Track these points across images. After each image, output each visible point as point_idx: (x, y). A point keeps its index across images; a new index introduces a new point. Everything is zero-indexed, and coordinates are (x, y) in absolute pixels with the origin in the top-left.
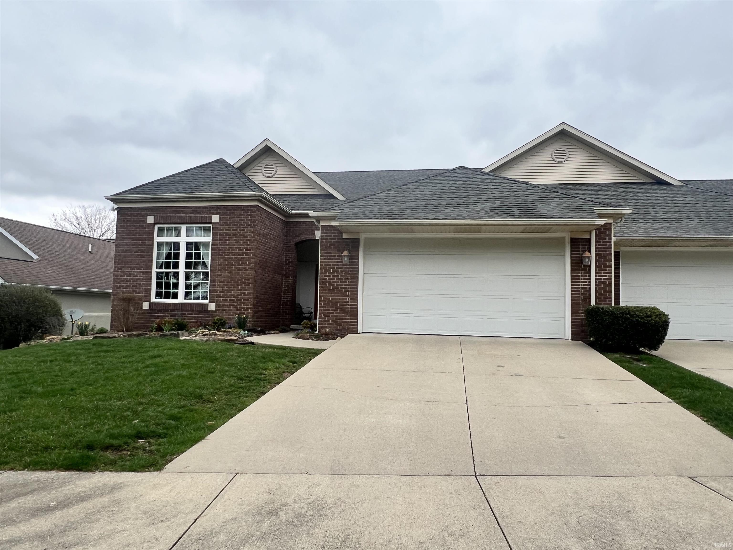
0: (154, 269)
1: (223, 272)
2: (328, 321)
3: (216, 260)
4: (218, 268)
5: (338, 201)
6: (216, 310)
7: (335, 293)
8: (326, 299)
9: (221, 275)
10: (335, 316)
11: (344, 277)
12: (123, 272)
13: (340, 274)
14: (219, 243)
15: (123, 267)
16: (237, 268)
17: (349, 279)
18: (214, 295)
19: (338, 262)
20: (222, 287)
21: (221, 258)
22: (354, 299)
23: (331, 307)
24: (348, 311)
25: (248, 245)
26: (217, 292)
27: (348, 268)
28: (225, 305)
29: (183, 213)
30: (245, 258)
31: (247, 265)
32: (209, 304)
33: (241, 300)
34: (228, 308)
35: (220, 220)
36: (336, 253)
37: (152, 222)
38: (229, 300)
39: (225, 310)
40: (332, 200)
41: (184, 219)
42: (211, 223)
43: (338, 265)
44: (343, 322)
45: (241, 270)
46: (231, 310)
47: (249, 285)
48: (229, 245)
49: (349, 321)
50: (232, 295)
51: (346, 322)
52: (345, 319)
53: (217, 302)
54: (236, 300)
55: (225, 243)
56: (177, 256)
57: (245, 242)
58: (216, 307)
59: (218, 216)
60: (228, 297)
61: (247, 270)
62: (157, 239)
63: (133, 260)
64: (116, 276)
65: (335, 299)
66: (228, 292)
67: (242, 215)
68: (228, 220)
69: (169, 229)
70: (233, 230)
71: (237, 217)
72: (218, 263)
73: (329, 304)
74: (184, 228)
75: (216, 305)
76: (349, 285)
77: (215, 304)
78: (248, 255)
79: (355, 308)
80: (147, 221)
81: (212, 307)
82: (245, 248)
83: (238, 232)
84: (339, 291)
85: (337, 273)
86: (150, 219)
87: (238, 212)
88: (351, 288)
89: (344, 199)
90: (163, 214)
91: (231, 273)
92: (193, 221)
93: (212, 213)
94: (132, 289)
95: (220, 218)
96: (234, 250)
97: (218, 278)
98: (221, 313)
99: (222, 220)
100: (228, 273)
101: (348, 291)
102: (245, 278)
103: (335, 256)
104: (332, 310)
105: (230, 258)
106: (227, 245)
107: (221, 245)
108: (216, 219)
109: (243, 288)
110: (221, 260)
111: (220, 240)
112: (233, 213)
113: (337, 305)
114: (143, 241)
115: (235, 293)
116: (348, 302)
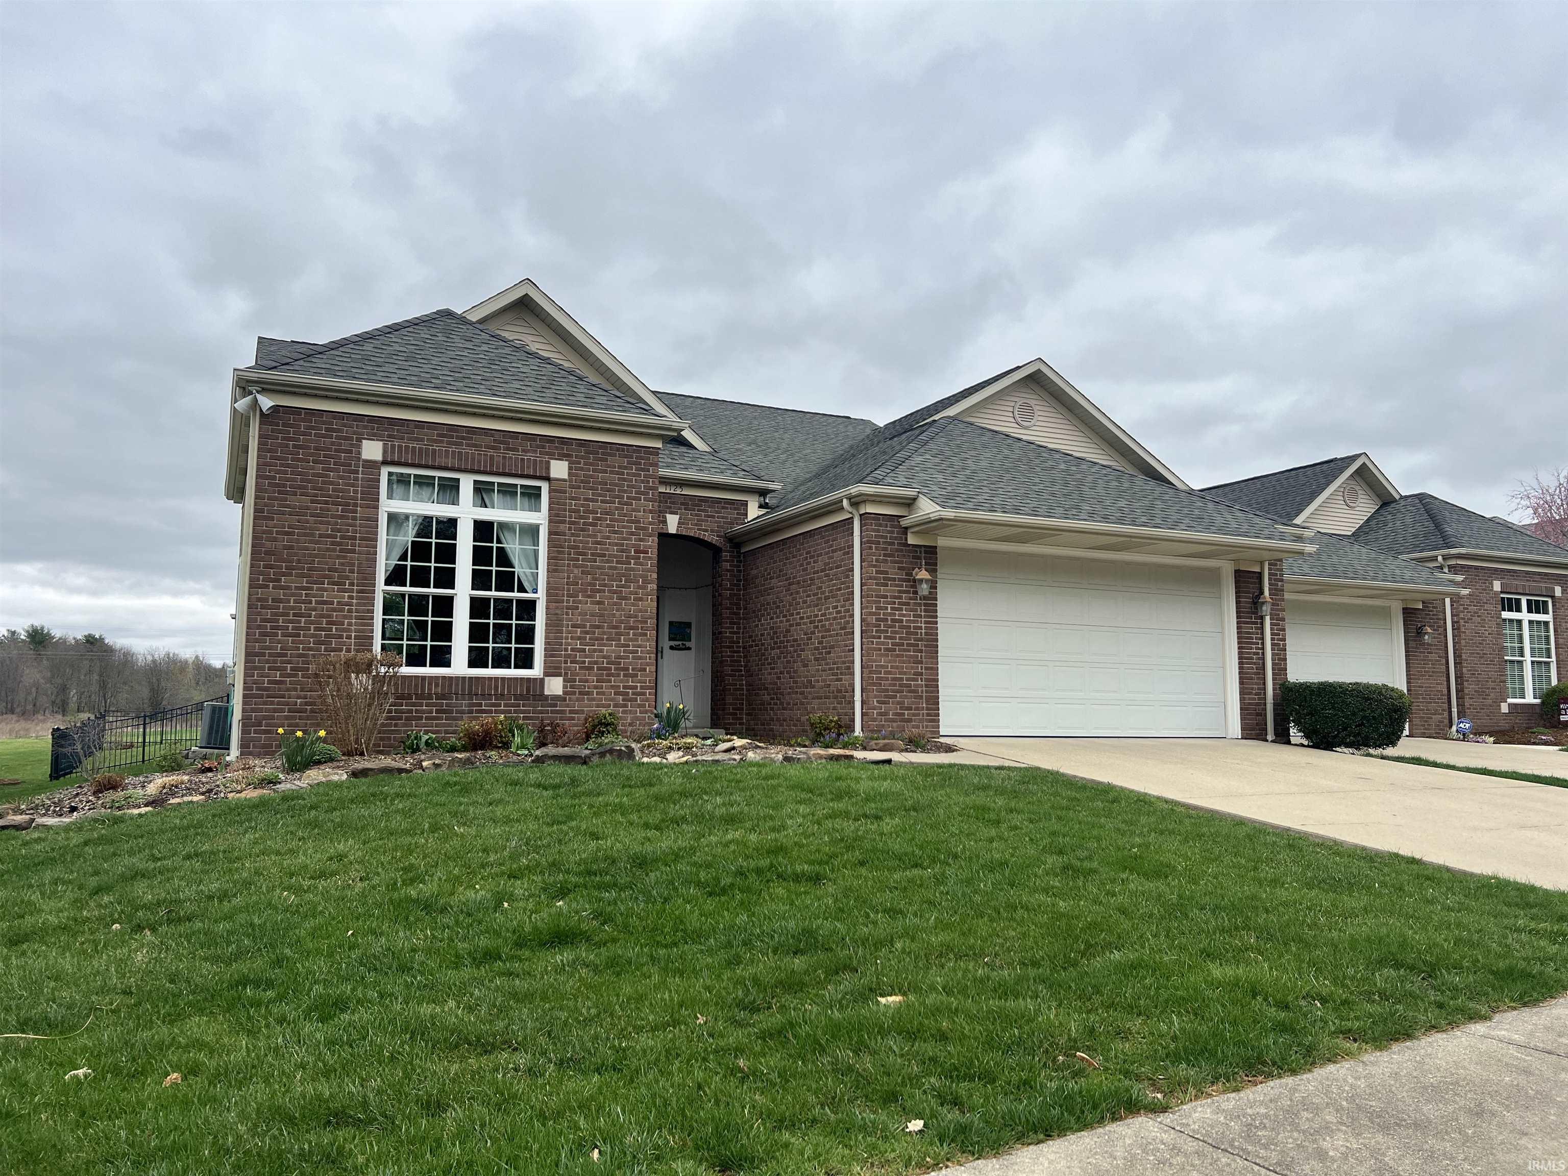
0: (381, 586)
1: (580, 602)
2: (885, 714)
3: (563, 571)
4: (569, 590)
5: (696, 451)
6: (565, 693)
7: (898, 656)
8: (882, 666)
9: (577, 608)
10: (898, 703)
11: (914, 622)
12: (282, 588)
13: (904, 615)
14: (570, 529)
15: (284, 575)
16: (615, 592)
17: (921, 628)
18: (560, 656)
19: (900, 592)
20: (579, 638)
21: (575, 566)
22: (932, 669)
23: (890, 685)
24: (922, 692)
25: (641, 540)
26: (566, 650)
27: (920, 605)
28: (587, 681)
29: (468, 445)
30: (633, 569)
31: (639, 587)
32: (547, 679)
33: (628, 669)
34: (596, 687)
35: (569, 474)
36: (897, 574)
37: (379, 457)
38: (599, 669)
39: (588, 693)
40: (683, 449)
41: (473, 459)
42: (547, 479)
43: (900, 598)
44: (914, 715)
45: (625, 598)
46: (603, 693)
47: (646, 635)
48: (595, 536)
49: (925, 712)
50: (604, 657)
51: (918, 715)
52: (917, 709)
53: (566, 674)
54: (616, 669)
55: (583, 530)
56: (448, 553)
57: (632, 534)
58: (565, 687)
59: (567, 463)
60: (596, 663)
61: (641, 599)
62: (388, 505)
63: (316, 556)
64: (259, 600)
65: (897, 667)
66: (595, 651)
67: (626, 468)
68: (591, 477)
69: (423, 482)
70: (602, 502)
71: (612, 472)
72: (568, 578)
73: (887, 679)
74: (467, 484)
75: (564, 681)
76: (921, 640)
77: (561, 679)
78: (641, 564)
79: (933, 685)
80: (359, 453)
81: (555, 686)
82: (634, 546)
83: (617, 508)
84: (905, 650)
85: (900, 615)
86: (372, 450)
87: (616, 461)
88: (926, 646)
89: (708, 449)
90: (410, 439)
91: (599, 603)
92: (498, 468)
93: (547, 454)
94: (313, 636)
95: (570, 468)
96: (607, 549)
97: (567, 614)
98: (578, 700)
99: (576, 475)
100: (592, 603)
101: (921, 651)
102: (636, 616)
103: (894, 579)
104: (893, 691)
105: (599, 568)
106: (589, 536)
107: (573, 535)
108: (559, 469)
109: (631, 640)
110: (576, 571)
111: (571, 523)
112: (601, 460)
113: (902, 679)
114: (349, 507)
115: (613, 651)
116: (921, 674)
